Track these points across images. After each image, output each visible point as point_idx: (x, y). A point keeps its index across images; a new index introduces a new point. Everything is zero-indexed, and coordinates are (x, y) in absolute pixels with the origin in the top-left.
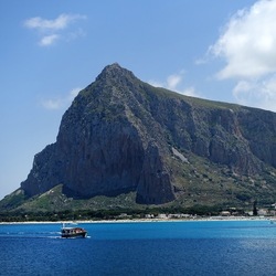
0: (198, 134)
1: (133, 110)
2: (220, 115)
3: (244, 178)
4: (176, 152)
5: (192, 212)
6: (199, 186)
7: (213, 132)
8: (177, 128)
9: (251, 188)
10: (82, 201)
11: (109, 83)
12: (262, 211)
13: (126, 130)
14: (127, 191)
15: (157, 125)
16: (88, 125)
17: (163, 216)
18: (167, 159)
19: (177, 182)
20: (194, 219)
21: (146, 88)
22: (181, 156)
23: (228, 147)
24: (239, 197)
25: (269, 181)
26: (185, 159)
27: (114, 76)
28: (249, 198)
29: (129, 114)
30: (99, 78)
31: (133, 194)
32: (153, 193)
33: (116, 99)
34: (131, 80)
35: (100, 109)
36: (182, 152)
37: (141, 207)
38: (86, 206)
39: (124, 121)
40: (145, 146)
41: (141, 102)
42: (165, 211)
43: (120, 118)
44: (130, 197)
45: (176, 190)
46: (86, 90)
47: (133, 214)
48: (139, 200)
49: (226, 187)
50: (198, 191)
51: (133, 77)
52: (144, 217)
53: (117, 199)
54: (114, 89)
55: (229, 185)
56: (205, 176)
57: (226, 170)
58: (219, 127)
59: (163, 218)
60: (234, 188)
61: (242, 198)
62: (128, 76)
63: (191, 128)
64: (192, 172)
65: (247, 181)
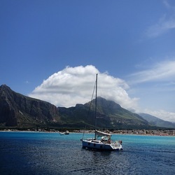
0: (27, 107)
2: (35, 102)
4: (20, 112)
6: (26, 122)
7: (32, 107)
8: (22, 105)
9: (41, 124)
11: (2, 90)
13: (5, 104)
14: (3, 122)
18: (17, 114)
19: (19, 121)
20: (18, 131)
21: (13, 93)
22: (22, 113)
23: (35, 111)
25: (46, 122)
27: (4, 88)
29: (7, 99)
31: (5, 123)
32: (11, 124)
33: (4, 95)
39: (5, 101)
40: (10, 109)
41: (11, 96)
42: (10, 129)
45: (18, 123)
48: (6, 125)
54: (3, 92)
55: (34, 122)
56: (28, 119)
57: (34, 118)
58: (34, 106)
59: (9, 131)
60: (36, 123)
62: (8, 89)
63: (25, 105)
64: (24, 118)
65: (40, 121)
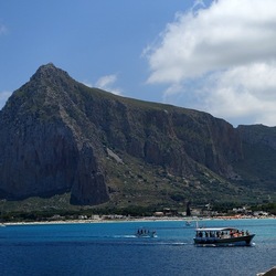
0: (133, 135)
1: (67, 111)
2: (156, 116)
3: (178, 178)
4: (111, 153)
5: (126, 213)
6: (134, 187)
7: (147, 133)
8: (112, 128)
9: (185, 189)
10: (15, 203)
11: (43, 83)
12: (196, 211)
13: (61, 131)
14: (61, 192)
15: (92, 125)
17: (96, 217)
18: (101, 160)
19: (111, 183)
20: (127, 220)
22: (116, 156)
23: (162, 147)
24: (173, 198)
25: (204, 182)
26: (119, 160)
27: (49, 77)
28: (183, 199)
29: (63, 114)
30: (34, 78)
31: (68, 195)
32: (87, 194)
33: (51, 99)
34: (65, 80)
35: (34, 109)
36: (117, 152)
37: (75, 208)
39: (59, 122)
40: (80, 147)
41: (76, 102)
43: (54, 119)
44: (64, 199)
45: (111, 191)
46: (20, 90)
47: (66, 215)
48: (74, 201)
49: (161, 188)
50: (132, 192)
51: (69, 78)
52: (77, 218)
53: (52, 200)
54: (49, 88)
55: (164, 186)
56: (140, 177)
57: (161, 171)
58: (154, 128)
59: (97, 219)
60: (168, 188)
61: (177, 198)
62: (63, 76)
63: (126, 130)
64: (127, 173)
65: (182, 181)
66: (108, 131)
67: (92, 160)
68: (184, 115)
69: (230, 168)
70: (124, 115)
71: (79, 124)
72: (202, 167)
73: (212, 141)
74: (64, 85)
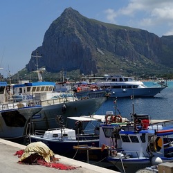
0: (110, 41)
1: (78, 30)
2: (121, 33)
3: (131, 62)
4: (99, 50)
6: (109, 66)
7: (117, 40)
8: (100, 38)
9: (134, 67)
11: (67, 17)
13: (75, 40)
14: (76, 69)
15: (90, 37)
16: (57, 38)
18: (94, 54)
19: (99, 65)
21: (85, 19)
22: (101, 52)
23: (124, 47)
24: (128, 71)
25: (143, 64)
26: (103, 54)
27: (70, 14)
28: (132, 72)
29: (76, 32)
30: (62, 14)
33: (70, 25)
34: (77, 15)
35: (62, 30)
36: (102, 50)
38: (56, 76)
39: (74, 36)
40: (84, 47)
41: (82, 26)
43: (72, 34)
44: (77, 72)
45: (99, 68)
46: (56, 20)
49: (122, 66)
50: (108, 69)
51: (79, 14)
53: (71, 72)
54: (69, 20)
55: (124, 65)
56: (112, 61)
57: (123, 58)
58: (120, 38)
60: (126, 67)
62: (76, 13)
63: (106, 38)
64: (106, 59)
65: (133, 63)
66: (97, 40)
67: (90, 54)
68: (134, 32)
69: (156, 57)
70: (105, 32)
71: (84, 36)
72: (142, 56)
73: (147, 44)
74: (77, 18)
